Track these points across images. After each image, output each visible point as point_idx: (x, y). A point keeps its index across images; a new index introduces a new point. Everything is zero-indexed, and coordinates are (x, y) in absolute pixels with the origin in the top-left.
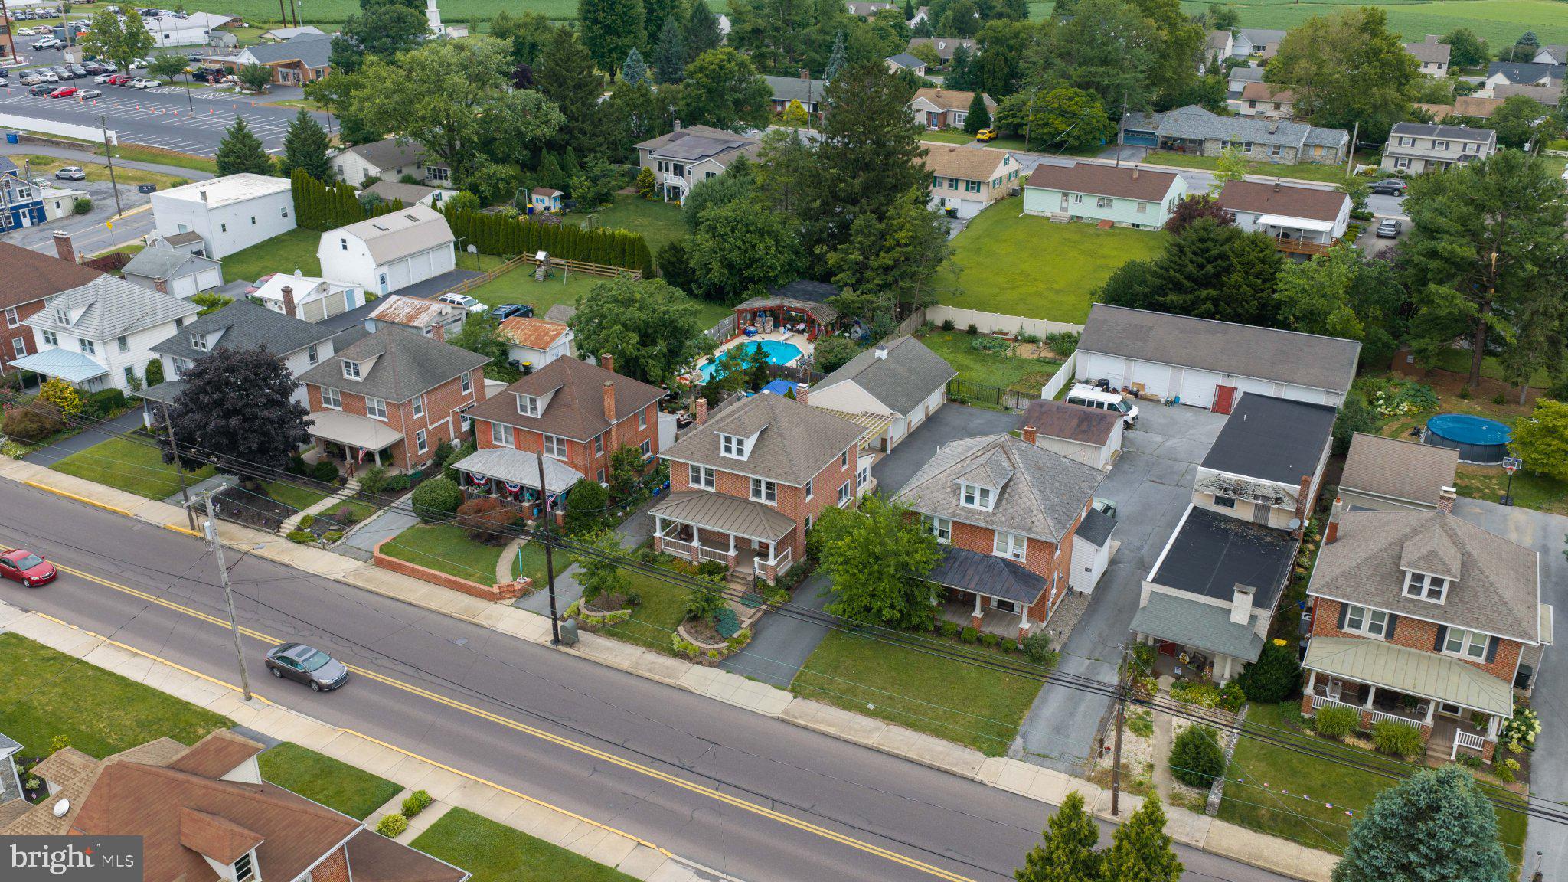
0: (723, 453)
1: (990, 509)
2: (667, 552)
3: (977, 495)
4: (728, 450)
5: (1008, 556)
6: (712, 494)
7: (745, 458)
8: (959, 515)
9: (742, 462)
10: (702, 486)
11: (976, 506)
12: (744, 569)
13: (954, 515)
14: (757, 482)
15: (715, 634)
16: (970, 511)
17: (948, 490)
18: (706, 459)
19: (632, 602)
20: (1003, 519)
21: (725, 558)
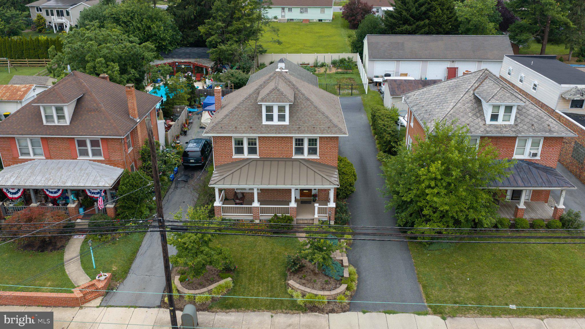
0: (265, 122)
1: (512, 122)
2: (227, 217)
3: (501, 112)
4: (270, 118)
5: (526, 156)
6: (256, 160)
7: (287, 122)
8: (491, 131)
9: (285, 126)
10: (246, 155)
11: (500, 121)
12: (304, 217)
13: (487, 132)
14: (300, 142)
15: (326, 279)
16: (496, 127)
17: (470, 115)
18: (251, 129)
19: (228, 270)
20: (525, 127)
21: (287, 210)
